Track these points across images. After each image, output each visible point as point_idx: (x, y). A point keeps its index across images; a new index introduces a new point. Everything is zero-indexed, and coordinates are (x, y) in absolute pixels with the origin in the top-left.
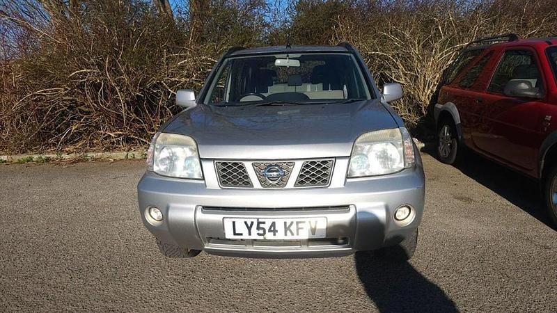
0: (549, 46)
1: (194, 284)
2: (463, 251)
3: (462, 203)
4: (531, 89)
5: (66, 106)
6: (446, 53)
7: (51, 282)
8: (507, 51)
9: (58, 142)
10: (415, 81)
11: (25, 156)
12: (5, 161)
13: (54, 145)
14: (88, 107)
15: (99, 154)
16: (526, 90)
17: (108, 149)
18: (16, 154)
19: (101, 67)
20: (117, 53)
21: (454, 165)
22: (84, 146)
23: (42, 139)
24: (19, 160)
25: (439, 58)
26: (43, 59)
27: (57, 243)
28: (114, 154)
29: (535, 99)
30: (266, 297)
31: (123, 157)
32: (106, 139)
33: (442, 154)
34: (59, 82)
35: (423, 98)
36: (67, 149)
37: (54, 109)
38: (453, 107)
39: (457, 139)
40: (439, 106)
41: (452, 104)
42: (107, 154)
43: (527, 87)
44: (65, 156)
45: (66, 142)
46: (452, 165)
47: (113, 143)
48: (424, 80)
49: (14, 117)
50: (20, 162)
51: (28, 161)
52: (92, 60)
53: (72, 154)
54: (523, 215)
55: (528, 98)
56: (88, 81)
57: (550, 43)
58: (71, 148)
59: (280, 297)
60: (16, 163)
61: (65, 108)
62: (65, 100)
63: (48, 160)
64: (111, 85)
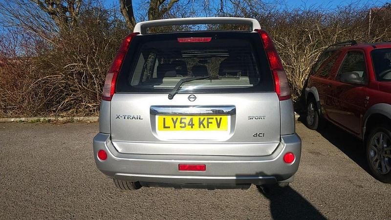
0: (373, 49)
1: (120, 199)
2: (301, 186)
3: (312, 156)
4: (359, 78)
5: (62, 87)
6: (314, 53)
7: (36, 194)
8: (349, 52)
9: (56, 109)
10: (292, 72)
11: (36, 118)
12: (23, 121)
13: (54, 111)
14: (76, 87)
15: (81, 118)
16: (355, 79)
17: (87, 115)
18: (31, 117)
19: (84, 61)
20: (94, 53)
21: (318, 130)
22: (73, 113)
23: (47, 107)
24: (32, 121)
25: (309, 57)
26: (49, 57)
27: (44, 172)
28: (91, 118)
29: (361, 85)
30: (163, 208)
31: (96, 120)
32: (86, 108)
33: (309, 123)
34: (58, 72)
35: (298, 84)
36: (62, 114)
37: (55, 88)
38: (315, 90)
39: (318, 112)
40: (308, 89)
41: (315, 88)
42: (87, 118)
43: (356, 77)
44: (60, 119)
45: (61, 110)
46: (316, 130)
47: (91, 111)
48: (299, 71)
49: (31, 94)
50: (32, 122)
51: (37, 121)
52: (78, 58)
53: (65, 118)
54: (353, 165)
55: (356, 85)
56: (75, 70)
57: (374, 47)
58: (64, 114)
59: (171, 208)
60: (30, 122)
61: (62, 88)
62: (62, 83)
63: (49, 121)
64: (90, 73)
